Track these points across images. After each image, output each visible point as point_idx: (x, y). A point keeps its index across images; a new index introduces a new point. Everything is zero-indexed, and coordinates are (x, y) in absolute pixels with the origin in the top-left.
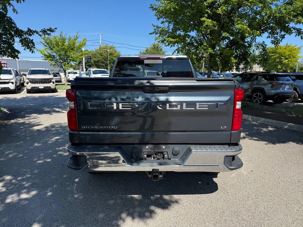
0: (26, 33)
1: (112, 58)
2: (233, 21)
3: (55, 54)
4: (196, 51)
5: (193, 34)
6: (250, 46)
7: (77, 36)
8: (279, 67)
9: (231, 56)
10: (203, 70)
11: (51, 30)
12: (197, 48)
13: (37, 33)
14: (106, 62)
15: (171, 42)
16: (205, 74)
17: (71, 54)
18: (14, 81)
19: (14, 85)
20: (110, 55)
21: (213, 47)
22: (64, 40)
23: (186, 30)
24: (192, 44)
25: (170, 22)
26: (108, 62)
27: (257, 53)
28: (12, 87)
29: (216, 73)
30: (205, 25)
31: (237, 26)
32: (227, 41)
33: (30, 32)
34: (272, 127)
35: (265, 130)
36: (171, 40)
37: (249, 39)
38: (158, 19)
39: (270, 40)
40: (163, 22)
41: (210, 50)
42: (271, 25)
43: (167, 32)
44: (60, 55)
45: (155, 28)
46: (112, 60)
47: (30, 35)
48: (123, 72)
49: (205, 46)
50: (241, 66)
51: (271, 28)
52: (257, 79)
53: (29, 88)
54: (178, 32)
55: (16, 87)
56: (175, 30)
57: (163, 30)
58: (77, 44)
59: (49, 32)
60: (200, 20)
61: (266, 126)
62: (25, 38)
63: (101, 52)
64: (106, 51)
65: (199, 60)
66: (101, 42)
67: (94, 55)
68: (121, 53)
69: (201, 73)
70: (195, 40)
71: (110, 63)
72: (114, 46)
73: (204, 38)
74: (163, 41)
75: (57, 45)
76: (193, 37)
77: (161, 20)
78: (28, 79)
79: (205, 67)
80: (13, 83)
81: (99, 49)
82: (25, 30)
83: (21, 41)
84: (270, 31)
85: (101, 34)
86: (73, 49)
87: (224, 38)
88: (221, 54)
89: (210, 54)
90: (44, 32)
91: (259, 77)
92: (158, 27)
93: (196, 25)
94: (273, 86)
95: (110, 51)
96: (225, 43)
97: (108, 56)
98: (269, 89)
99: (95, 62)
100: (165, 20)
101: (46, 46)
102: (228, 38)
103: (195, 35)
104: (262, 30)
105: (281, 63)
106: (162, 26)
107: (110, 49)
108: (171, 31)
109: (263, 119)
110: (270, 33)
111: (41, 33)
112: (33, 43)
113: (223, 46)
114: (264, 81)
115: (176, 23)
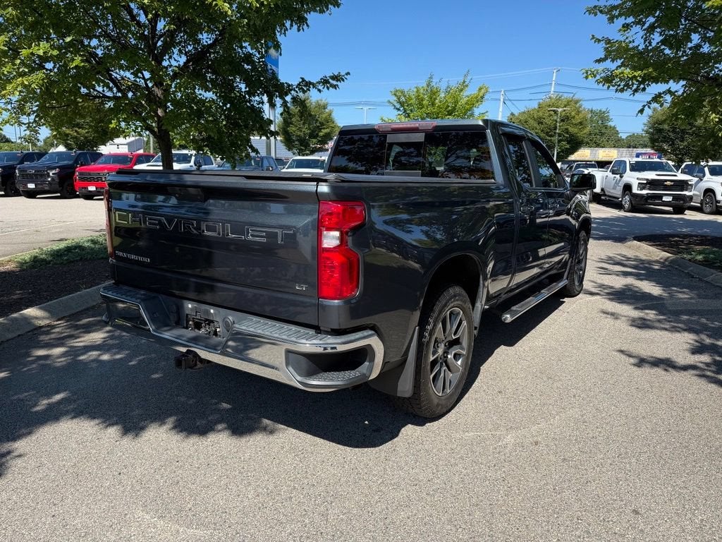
1: (567, 129)
7: (464, 82)
11: (338, 78)
14: (549, 138)
20: (563, 121)
26: (556, 139)
38: (612, 19)
40: (626, 27)
46: (567, 133)
58: (463, 101)
59: (334, 82)
63: (541, 114)
64: (554, 111)
66: (553, 89)
68: (610, 114)
71: (559, 141)
72: (576, 97)
77: (621, 21)
81: (536, 107)
85: (555, 71)
90: (326, 83)
95: (564, 110)
97: (558, 124)
101: (399, 110)
107: (565, 107)
111: (320, 87)
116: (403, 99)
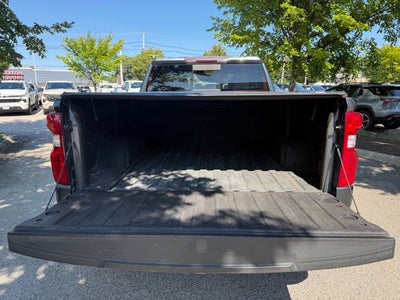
0: (32, 30)
2: (329, 8)
3: (80, 61)
4: (273, 54)
5: (270, 28)
6: (352, 44)
7: (110, 36)
8: (390, 76)
9: (323, 60)
10: (282, 81)
11: (66, 25)
12: (275, 49)
13: (47, 29)
15: (237, 41)
16: (286, 86)
17: (103, 61)
18: (26, 98)
19: (27, 103)
21: (298, 47)
22: (92, 43)
23: (258, 24)
24: (268, 43)
25: (235, 13)
27: (363, 54)
28: (24, 106)
29: (301, 85)
30: (286, 15)
31: (335, 17)
32: (318, 38)
33: (38, 29)
34: (388, 166)
35: (377, 170)
36: (237, 37)
37: (350, 35)
38: (219, 8)
39: (382, 35)
40: (225, 13)
41: (294, 52)
42: (385, 13)
43: (231, 27)
44: (88, 63)
45: (215, 21)
47: (39, 33)
48: (167, 84)
49: (286, 46)
50: (339, 75)
51: (385, 18)
52: (361, 93)
53: (47, 107)
54: (248, 27)
55: (30, 106)
56: (243, 24)
57: (225, 25)
58: (110, 48)
59: (63, 28)
60: (279, 7)
61: (379, 164)
62: (31, 38)
63: (144, 58)
64: (151, 56)
65: (277, 66)
67: (135, 63)
69: (280, 86)
70: (273, 38)
72: (161, 50)
73: (285, 34)
74: (225, 40)
75: (84, 49)
76: (268, 34)
77: (223, 9)
78: (45, 95)
79: (286, 77)
80: (25, 101)
81: (141, 54)
82: (31, 25)
83: (25, 41)
84: (383, 22)
86: (104, 55)
87: (315, 35)
88: (309, 57)
89: (294, 57)
90: (57, 28)
91: (365, 91)
92: (218, 20)
93: (274, 16)
94: (385, 103)
95: (156, 56)
96: (316, 41)
98: (379, 108)
99: (136, 72)
100: (228, 9)
101: (69, 51)
102: (319, 34)
103: (272, 31)
104: (372, 22)
105: (393, 70)
106: (224, 18)
107: (156, 54)
108: (237, 25)
109: (372, 153)
110: (383, 26)
111: (52, 30)
112: (42, 44)
113: (313, 46)
114: (373, 96)
115: (245, 13)
116: (72, 44)
